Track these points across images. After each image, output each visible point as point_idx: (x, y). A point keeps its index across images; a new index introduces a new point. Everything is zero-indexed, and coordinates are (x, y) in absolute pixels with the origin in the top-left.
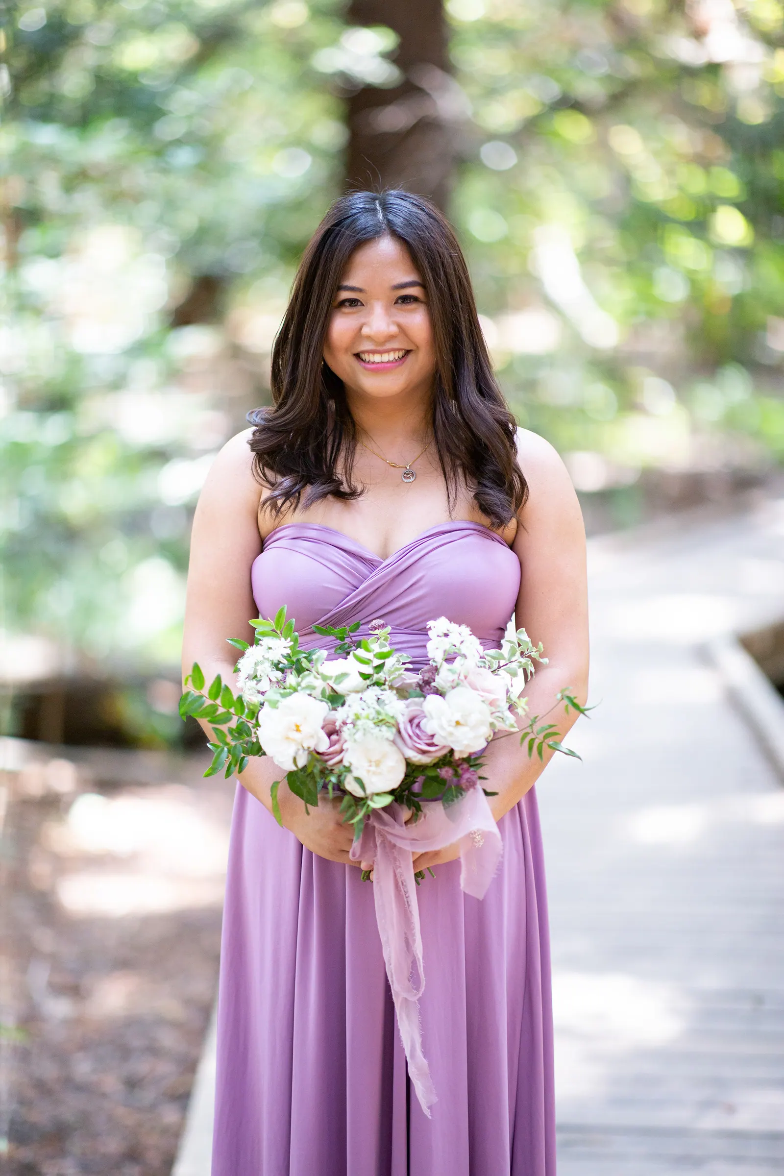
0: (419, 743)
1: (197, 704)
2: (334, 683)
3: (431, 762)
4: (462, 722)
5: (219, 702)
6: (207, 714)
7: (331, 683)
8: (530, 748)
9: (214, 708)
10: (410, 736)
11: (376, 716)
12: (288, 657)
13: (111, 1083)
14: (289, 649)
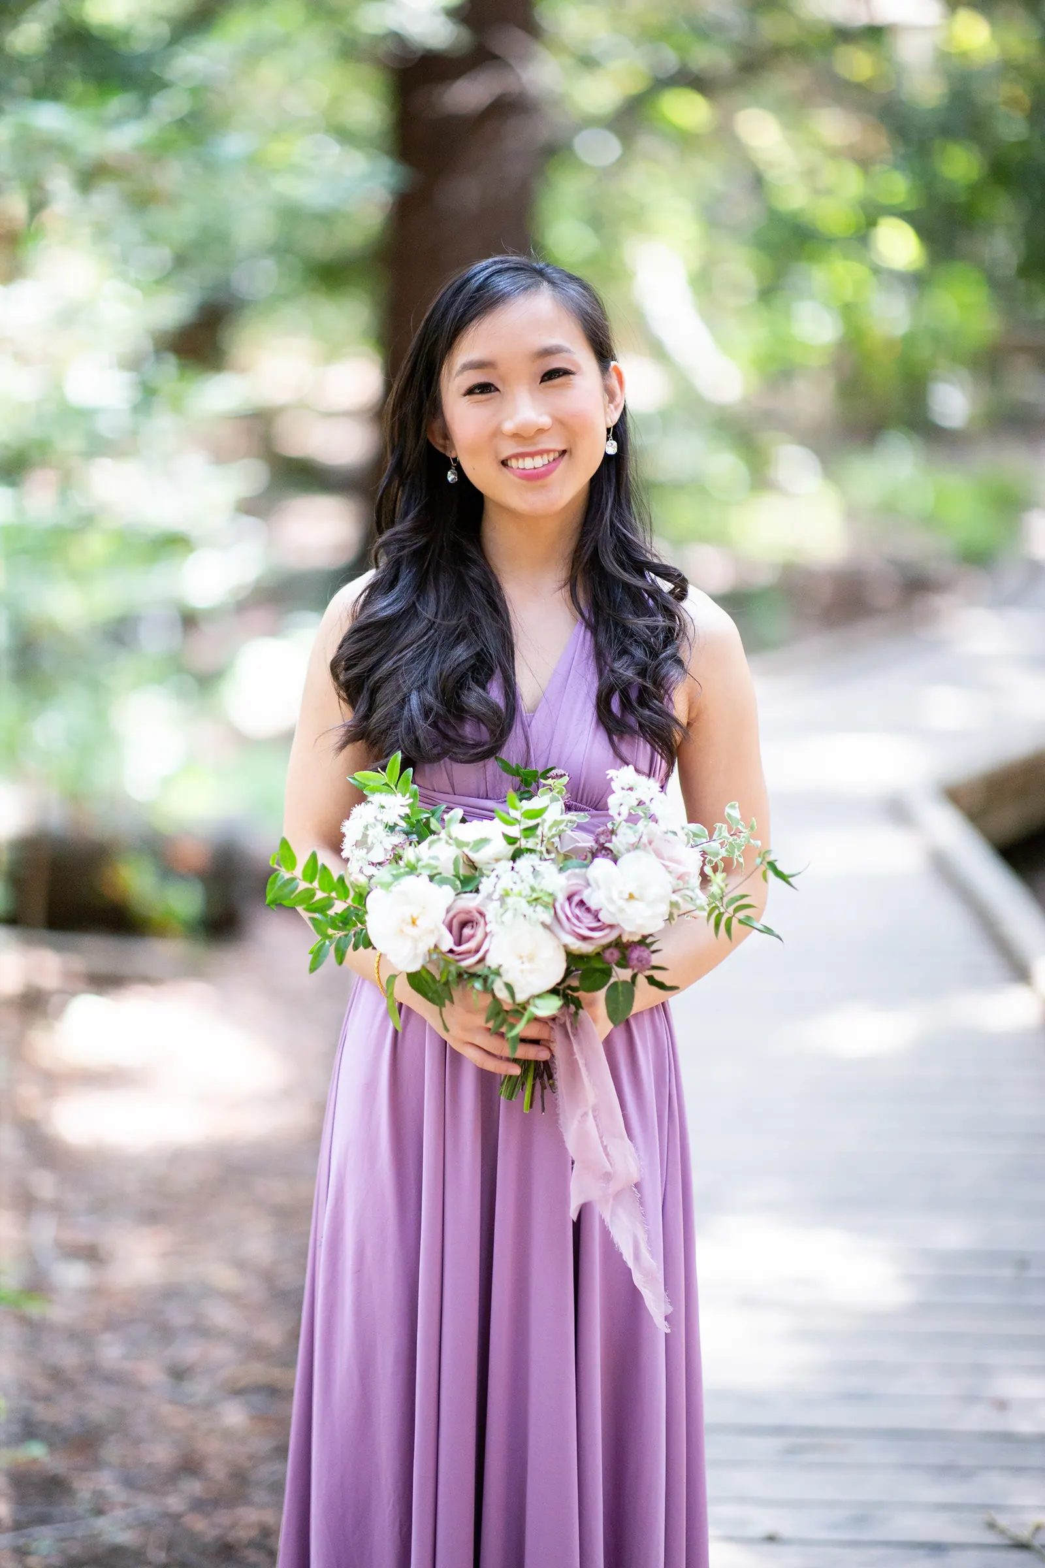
0: (579, 927)
1: (286, 890)
2: (470, 850)
3: (593, 952)
4: (636, 895)
5: (316, 884)
6: (301, 903)
7: (466, 850)
8: (717, 926)
9: (311, 893)
10: (568, 918)
11: (529, 893)
12: (406, 817)
13: (151, 1372)
14: (408, 807)
